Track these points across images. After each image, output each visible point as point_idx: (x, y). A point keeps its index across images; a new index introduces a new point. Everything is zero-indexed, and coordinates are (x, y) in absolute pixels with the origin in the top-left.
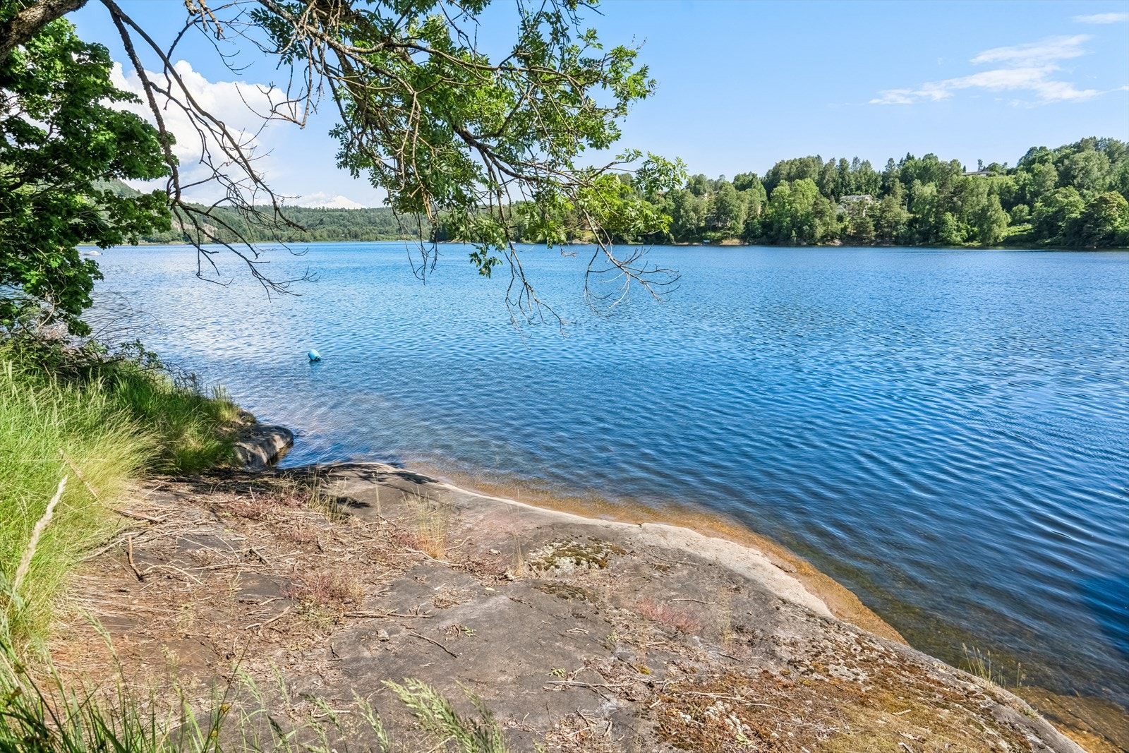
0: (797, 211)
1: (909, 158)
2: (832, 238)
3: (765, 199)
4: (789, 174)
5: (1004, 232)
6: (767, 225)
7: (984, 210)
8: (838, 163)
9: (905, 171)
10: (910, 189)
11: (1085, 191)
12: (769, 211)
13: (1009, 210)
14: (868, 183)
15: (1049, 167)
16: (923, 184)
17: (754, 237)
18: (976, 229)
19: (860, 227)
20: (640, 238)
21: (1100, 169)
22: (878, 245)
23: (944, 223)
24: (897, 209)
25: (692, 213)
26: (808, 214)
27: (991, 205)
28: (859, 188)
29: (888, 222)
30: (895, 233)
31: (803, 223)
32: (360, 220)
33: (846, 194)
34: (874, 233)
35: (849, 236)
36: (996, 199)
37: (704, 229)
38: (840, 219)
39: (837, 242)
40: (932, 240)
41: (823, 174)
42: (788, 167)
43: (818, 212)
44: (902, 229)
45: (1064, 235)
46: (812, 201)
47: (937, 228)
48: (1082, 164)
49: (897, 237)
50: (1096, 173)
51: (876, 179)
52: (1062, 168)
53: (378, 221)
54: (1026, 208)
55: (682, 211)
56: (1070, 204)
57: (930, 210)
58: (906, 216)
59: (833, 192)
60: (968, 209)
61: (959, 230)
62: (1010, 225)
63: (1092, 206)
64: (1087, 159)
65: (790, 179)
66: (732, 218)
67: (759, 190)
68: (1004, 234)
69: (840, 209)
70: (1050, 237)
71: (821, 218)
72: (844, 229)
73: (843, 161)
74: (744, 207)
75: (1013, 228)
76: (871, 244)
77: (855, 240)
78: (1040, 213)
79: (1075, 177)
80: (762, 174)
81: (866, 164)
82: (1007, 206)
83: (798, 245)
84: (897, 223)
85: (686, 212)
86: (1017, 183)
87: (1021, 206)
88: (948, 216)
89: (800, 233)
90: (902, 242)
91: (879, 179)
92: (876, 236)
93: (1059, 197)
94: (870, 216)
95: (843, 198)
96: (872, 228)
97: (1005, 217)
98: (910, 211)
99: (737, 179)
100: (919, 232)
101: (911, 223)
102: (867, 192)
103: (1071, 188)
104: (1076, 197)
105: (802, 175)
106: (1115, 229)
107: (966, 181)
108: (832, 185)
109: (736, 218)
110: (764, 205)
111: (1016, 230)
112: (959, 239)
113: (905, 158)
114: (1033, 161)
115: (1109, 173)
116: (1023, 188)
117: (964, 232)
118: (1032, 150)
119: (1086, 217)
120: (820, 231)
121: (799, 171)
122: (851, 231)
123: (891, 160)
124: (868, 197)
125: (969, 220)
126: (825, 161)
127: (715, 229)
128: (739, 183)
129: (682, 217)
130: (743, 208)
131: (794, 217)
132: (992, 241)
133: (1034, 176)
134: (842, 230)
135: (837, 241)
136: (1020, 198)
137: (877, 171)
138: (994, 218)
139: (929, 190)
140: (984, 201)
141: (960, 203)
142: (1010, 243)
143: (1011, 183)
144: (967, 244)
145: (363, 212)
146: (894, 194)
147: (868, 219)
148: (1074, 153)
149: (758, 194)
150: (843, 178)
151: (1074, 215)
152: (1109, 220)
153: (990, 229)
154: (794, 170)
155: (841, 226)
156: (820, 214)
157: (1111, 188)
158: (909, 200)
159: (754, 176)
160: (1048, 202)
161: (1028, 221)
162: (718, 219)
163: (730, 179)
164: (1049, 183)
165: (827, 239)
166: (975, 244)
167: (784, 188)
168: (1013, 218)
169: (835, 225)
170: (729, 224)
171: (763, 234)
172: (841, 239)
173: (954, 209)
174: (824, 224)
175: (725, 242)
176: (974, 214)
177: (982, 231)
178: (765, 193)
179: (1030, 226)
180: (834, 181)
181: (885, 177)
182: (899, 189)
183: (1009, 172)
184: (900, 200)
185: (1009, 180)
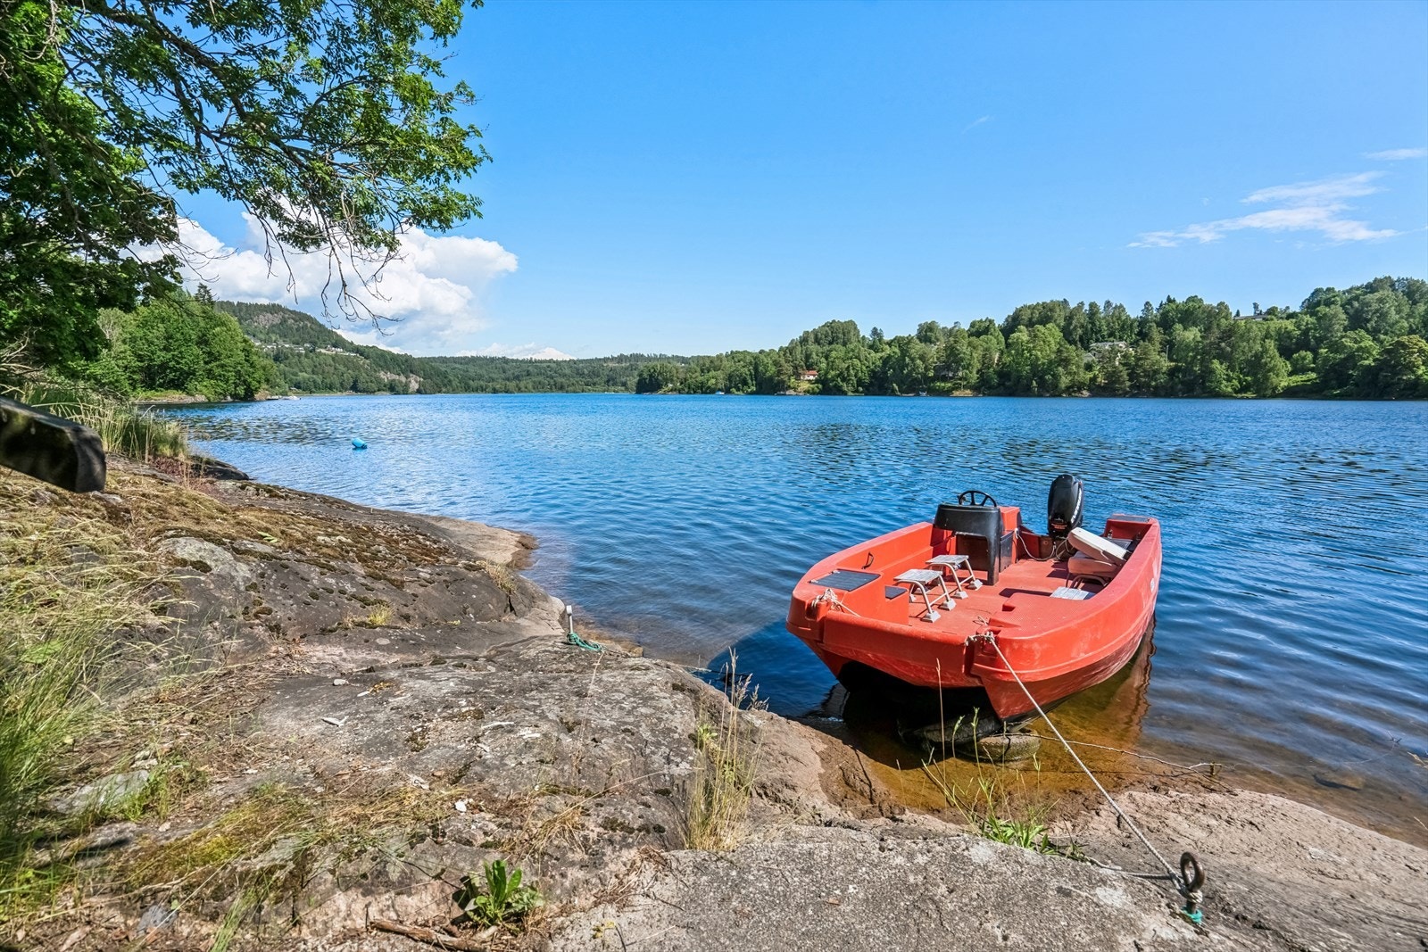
0: (1037, 359)
1: (1170, 300)
2: (1080, 390)
3: (1003, 346)
4: (1030, 320)
5: (1284, 382)
6: (1004, 374)
7: (1258, 357)
8: (1087, 307)
9: (1165, 315)
10: (1170, 334)
11: (1382, 337)
12: (1006, 359)
13: (1288, 358)
14: (1122, 328)
15: (1337, 309)
16: (1185, 329)
17: (990, 388)
18: (1249, 379)
19: (1113, 377)
20: (861, 389)
21: (1399, 312)
22: (1134, 396)
23: (1212, 372)
24: (1154, 356)
25: (918, 361)
26: (1051, 362)
27: (1265, 351)
28: (1112, 334)
29: (1145, 371)
30: (1153, 383)
31: (1045, 372)
32: (567, 371)
33: (1097, 341)
34: (1128, 384)
35: (1099, 386)
36: (1271, 345)
37: (933, 379)
38: (1089, 367)
39: (1086, 393)
40: (1198, 390)
41: (1069, 319)
42: (1029, 311)
43: (1062, 360)
44: (1162, 379)
45: (1356, 385)
46: (1055, 348)
47: (1202, 376)
48: (1375, 306)
49: (1156, 387)
50: (1393, 316)
51: (1131, 325)
52: (1351, 311)
53: (586, 372)
54: (1310, 355)
55: (907, 359)
56: (1360, 349)
57: (1195, 357)
58: (1166, 364)
59: (1081, 339)
60: (1239, 356)
61: (1229, 379)
62: (1290, 374)
63: (1388, 352)
64: (1381, 301)
65: (1030, 324)
66: (964, 368)
67: (996, 338)
68: (1284, 384)
69: (1088, 357)
70: (1339, 388)
71: (1065, 367)
72: (1094, 379)
73: (1092, 305)
74: (977, 355)
75: (1294, 378)
76: (1124, 395)
77: (1106, 389)
78: (1326, 359)
79: (1368, 321)
80: (1000, 321)
81: (1121, 308)
82: (1286, 352)
83: (1040, 395)
84: (1156, 372)
85: (913, 360)
86: (1299, 328)
87: (1303, 353)
88: (1216, 364)
89: (1042, 383)
90: (1163, 393)
91: (1136, 324)
92: (1130, 387)
93: (1347, 342)
94: (1124, 365)
95: (1093, 345)
96: (1126, 377)
97: (1283, 366)
98: (1171, 359)
99: (973, 325)
100: (1182, 383)
101: (1172, 373)
102: (1121, 339)
103: (1363, 332)
104: (1368, 342)
105: (1044, 320)
106: (1418, 377)
107: (1235, 325)
108: (1080, 331)
109: (968, 367)
110: (1002, 353)
111: (1298, 379)
112: (1229, 389)
113: (1165, 301)
114: (1318, 304)
115: (1410, 316)
116: (1305, 333)
117: (1235, 382)
118: (1317, 291)
119: (1382, 365)
120: (1065, 381)
121: (1043, 315)
122: (1101, 380)
123: (1147, 303)
124: (1122, 344)
125: (1241, 369)
126: (1072, 305)
127: (944, 379)
128: (974, 330)
129: (907, 365)
130: (975, 355)
131: (1034, 366)
132: (1269, 392)
133: (1319, 319)
134: (1091, 379)
135: (1084, 392)
136: (1303, 344)
137: (1133, 316)
138: (1271, 365)
139: (1192, 335)
140: (1258, 348)
141: (1229, 349)
142: (1291, 393)
143: (1291, 327)
144: (1239, 395)
145: (572, 364)
146: (1151, 340)
147: (1121, 368)
148: (1366, 293)
149: (994, 341)
150: (1093, 324)
151: (1367, 362)
152: (1411, 367)
153: (1267, 378)
154: (1036, 315)
155: (1090, 375)
156: (1065, 362)
157: (1412, 331)
158: (1170, 347)
159: (991, 322)
160: (1336, 347)
161: (1313, 370)
162: (948, 368)
163: (965, 326)
164: (1337, 327)
165: (1073, 390)
166: (1249, 395)
167: (1022, 335)
168: (1294, 365)
169: (1082, 374)
170: (960, 374)
171: (999, 385)
172: (1089, 390)
173: (1222, 357)
174: (1070, 374)
175: (956, 393)
176: (1248, 362)
177: (1256, 381)
178: (1003, 340)
179: (1314, 375)
180: (1082, 326)
181: (1143, 322)
182: (1157, 334)
183: (1290, 316)
184: (1158, 346)
185: (1289, 325)
